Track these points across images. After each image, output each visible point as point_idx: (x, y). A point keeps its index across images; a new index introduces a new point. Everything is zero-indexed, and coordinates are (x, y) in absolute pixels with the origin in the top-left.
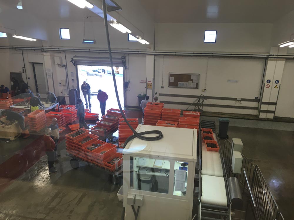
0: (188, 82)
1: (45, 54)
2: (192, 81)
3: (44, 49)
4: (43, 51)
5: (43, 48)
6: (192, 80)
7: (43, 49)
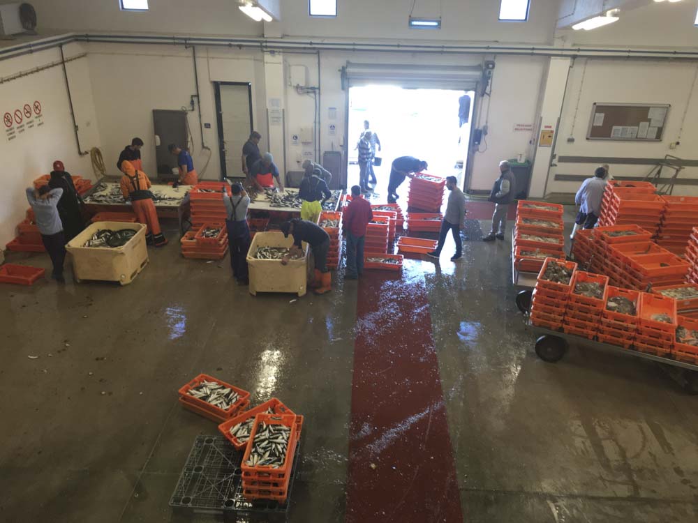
0: (638, 125)
1: (268, 57)
2: (648, 123)
3: (268, 44)
4: (265, 49)
5: (266, 42)
6: (649, 120)
7: (264, 44)
